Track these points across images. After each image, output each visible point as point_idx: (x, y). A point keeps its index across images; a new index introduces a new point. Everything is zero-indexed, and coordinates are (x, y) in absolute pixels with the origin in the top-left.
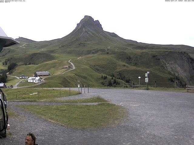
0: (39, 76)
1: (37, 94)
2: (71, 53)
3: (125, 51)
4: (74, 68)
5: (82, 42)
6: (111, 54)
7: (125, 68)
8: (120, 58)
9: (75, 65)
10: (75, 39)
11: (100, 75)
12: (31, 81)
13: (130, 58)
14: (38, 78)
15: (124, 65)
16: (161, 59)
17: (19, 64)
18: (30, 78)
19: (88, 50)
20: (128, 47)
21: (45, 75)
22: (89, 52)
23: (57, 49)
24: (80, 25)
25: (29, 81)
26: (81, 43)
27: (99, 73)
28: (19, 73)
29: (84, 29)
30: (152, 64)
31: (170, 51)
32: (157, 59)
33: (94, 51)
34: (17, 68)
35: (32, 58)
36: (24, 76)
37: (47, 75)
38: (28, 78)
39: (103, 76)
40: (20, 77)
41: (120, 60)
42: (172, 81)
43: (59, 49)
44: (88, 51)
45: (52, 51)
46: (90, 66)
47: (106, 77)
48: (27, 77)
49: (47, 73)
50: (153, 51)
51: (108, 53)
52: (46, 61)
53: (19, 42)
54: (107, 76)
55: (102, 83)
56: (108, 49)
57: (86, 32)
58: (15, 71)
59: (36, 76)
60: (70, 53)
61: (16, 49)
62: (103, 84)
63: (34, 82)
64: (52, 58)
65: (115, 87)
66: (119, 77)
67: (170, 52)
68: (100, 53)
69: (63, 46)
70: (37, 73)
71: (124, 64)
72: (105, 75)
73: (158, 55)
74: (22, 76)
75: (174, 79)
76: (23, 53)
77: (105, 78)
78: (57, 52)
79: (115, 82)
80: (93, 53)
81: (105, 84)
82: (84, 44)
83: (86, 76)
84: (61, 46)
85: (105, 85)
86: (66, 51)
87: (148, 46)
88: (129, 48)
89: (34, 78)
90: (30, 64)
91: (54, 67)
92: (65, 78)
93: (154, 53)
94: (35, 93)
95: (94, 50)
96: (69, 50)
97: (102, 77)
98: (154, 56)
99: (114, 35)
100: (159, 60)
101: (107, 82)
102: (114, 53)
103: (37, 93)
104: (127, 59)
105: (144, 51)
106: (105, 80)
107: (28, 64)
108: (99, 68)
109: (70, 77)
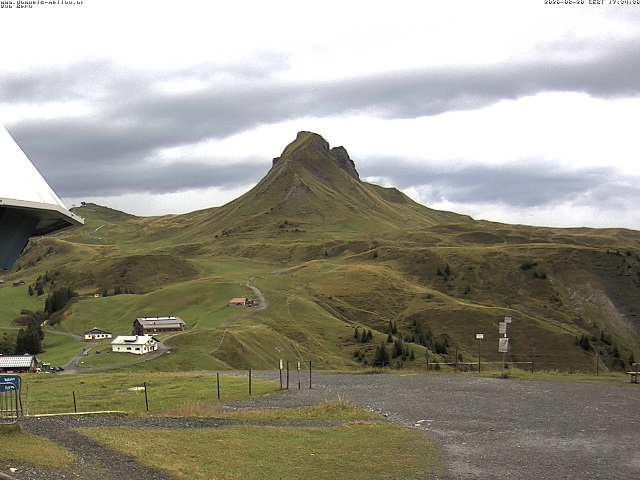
0: (149, 331)
1: (142, 391)
2: (253, 255)
3: (432, 249)
4: (264, 306)
5: (290, 220)
6: (384, 259)
7: (431, 305)
8: (415, 273)
9: (266, 294)
10: (268, 210)
11: (348, 328)
12: (124, 349)
13: (448, 271)
14: (144, 339)
15: (429, 296)
16: (549, 277)
17: (81, 292)
18: (120, 339)
19: (310, 244)
20: (440, 237)
21: (170, 329)
22: (313, 253)
23: (207, 244)
24: (285, 163)
25: (115, 349)
26: (286, 222)
27: (346, 321)
28: (84, 322)
29: (296, 175)
30: (521, 292)
31: (580, 247)
32: (536, 276)
33: (329, 250)
34: (74, 306)
35: (125, 271)
36: (100, 332)
37: (176, 329)
38: (113, 338)
39: (360, 331)
40: (87, 337)
41: (416, 278)
42: (587, 347)
43: (213, 242)
44: (310, 248)
45: (191, 251)
46: (316, 299)
47: (370, 334)
48: (110, 336)
49: (174, 321)
50: (525, 250)
51: (376, 256)
52: (172, 281)
53: (82, 221)
54: (375, 332)
55: (356, 355)
56: (376, 244)
57: (303, 185)
58: (69, 314)
59: (139, 331)
60: (250, 254)
61: (74, 244)
62: (360, 360)
63: (133, 351)
64: (189, 273)
65: (399, 367)
66: (411, 335)
67: (581, 250)
68: (348, 254)
69: (226, 233)
70: (142, 321)
71: (430, 291)
72: (367, 329)
73: (540, 262)
74: (92, 332)
75: (594, 340)
76: (97, 254)
77: (366, 338)
78: (209, 251)
79: (399, 352)
80: (326, 254)
81: (367, 359)
82: (297, 225)
83: (302, 330)
84: (219, 233)
85: (366, 363)
86: (235, 250)
87: (508, 232)
88: (446, 239)
89: (133, 338)
90: (118, 292)
91: (196, 302)
92: (233, 339)
93: (527, 254)
94: (136, 389)
95: (330, 244)
96: (245, 244)
97: (356, 337)
98: (527, 267)
99: (396, 196)
100: (544, 277)
101: (374, 351)
102: (395, 255)
103: (140, 388)
104: (439, 274)
105: (495, 248)
106: (366, 346)
107: (113, 291)
108: (346, 305)
109: (251, 334)
